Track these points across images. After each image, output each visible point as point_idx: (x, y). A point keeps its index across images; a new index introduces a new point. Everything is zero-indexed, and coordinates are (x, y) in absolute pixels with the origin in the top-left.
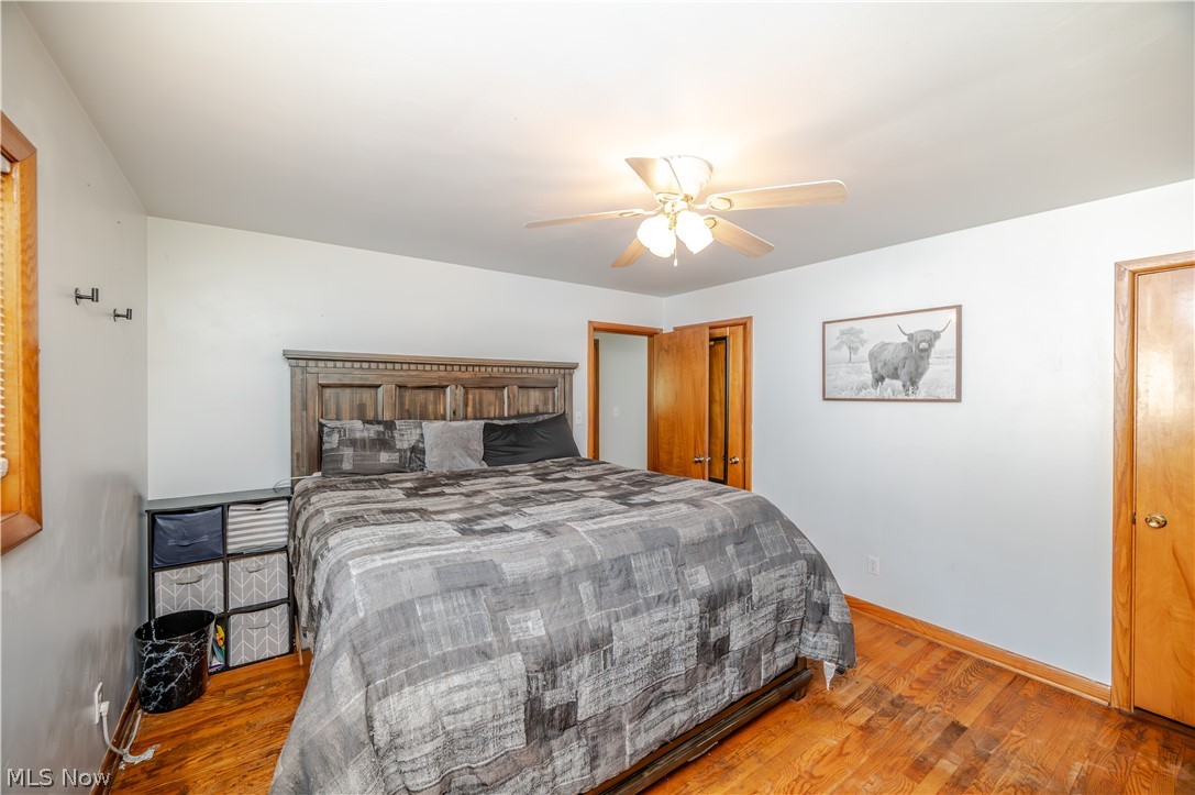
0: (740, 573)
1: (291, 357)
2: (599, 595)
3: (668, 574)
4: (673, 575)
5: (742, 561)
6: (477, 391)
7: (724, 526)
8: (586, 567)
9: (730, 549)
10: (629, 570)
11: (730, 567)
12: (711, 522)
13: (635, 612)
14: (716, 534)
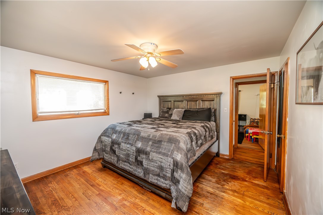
0: (148, 149)
1: (159, 97)
2: (123, 137)
3: (134, 140)
4: (135, 141)
5: (152, 147)
6: (190, 102)
7: (153, 137)
8: (124, 132)
9: (150, 143)
10: (129, 136)
11: (147, 147)
12: (150, 135)
13: (125, 143)
14: (149, 138)
